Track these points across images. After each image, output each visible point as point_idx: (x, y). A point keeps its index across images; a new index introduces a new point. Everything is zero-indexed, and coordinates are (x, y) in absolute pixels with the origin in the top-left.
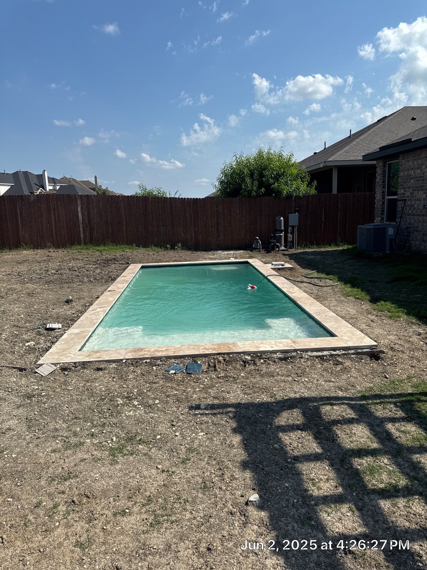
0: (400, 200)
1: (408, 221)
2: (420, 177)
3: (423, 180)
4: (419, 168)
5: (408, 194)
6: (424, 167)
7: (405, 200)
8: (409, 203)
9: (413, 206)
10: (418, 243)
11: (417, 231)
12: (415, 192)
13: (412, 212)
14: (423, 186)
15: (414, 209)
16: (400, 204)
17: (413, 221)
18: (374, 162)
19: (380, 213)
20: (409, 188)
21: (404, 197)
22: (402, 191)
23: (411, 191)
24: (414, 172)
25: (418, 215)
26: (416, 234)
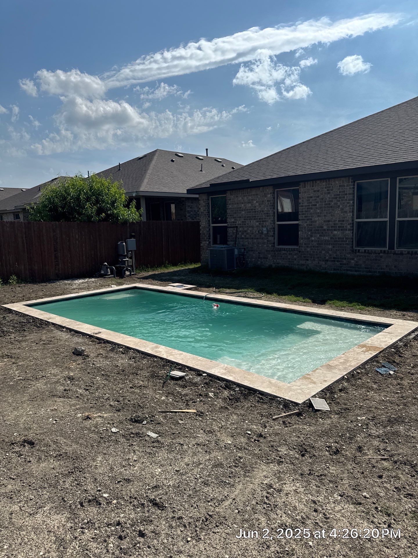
0: (230, 227)
1: (242, 243)
2: (252, 209)
3: (255, 212)
4: (249, 202)
5: (239, 222)
6: (255, 202)
7: (237, 227)
8: (241, 229)
9: (246, 231)
10: (254, 260)
11: (252, 250)
12: (247, 221)
13: (246, 236)
14: (255, 217)
15: (248, 234)
16: (230, 230)
17: (246, 243)
18: (197, 196)
19: (207, 238)
20: (240, 217)
21: (235, 225)
22: (233, 220)
23: (242, 220)
24: (244, 205)
25: (253, 238)
26: (251, 253)
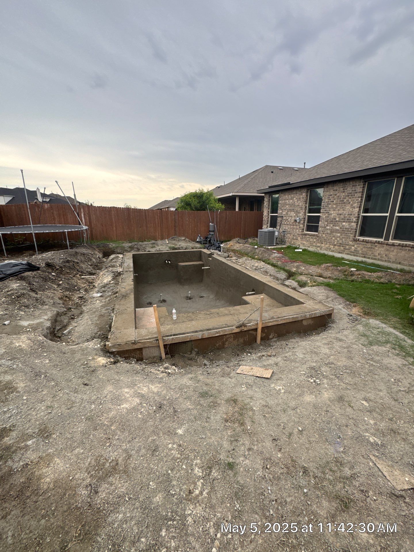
0: (279, 216)
1: (284, 228)
2: (293, 204)
3: (294, 206)
4: (292, 199)
5: (284, 213)
6: (295, 199)
7: (283, 217)
8: (285, 218)
9: (287, 220)
10: (290, 240)
11: (289, 233)
12: (289, 212)
14: (294, 209)
15: (288, 222)
16: (279, 219)
17: (287, 228)
18: (263, 195)
19: (267, 223)
20: (285, 210)
21: (282, 215)
22: (281, 211)
24: (289, 201)
25: (291, 225)
26: (289, 235)
